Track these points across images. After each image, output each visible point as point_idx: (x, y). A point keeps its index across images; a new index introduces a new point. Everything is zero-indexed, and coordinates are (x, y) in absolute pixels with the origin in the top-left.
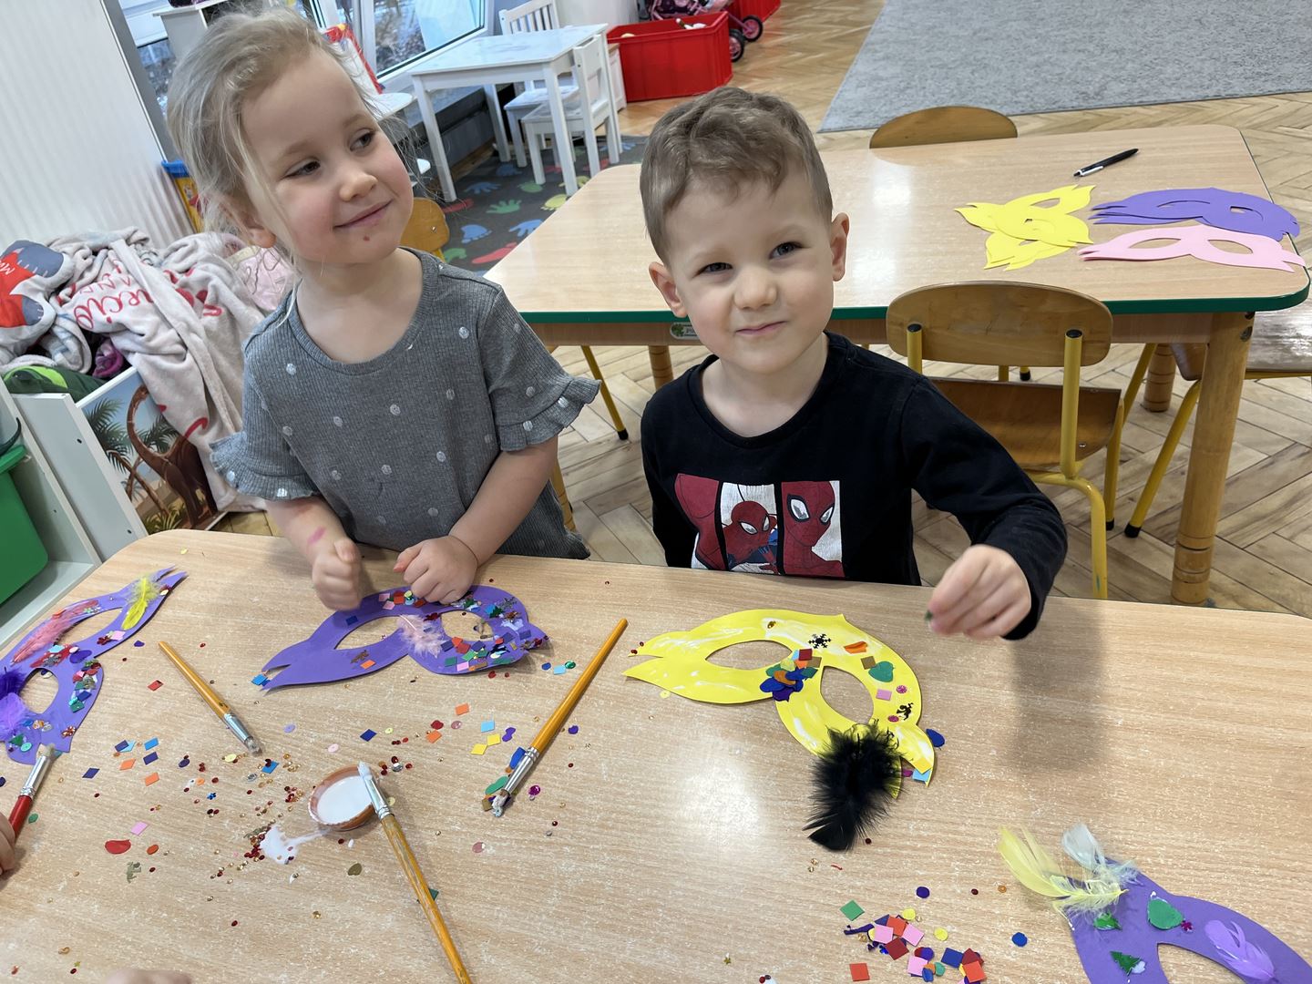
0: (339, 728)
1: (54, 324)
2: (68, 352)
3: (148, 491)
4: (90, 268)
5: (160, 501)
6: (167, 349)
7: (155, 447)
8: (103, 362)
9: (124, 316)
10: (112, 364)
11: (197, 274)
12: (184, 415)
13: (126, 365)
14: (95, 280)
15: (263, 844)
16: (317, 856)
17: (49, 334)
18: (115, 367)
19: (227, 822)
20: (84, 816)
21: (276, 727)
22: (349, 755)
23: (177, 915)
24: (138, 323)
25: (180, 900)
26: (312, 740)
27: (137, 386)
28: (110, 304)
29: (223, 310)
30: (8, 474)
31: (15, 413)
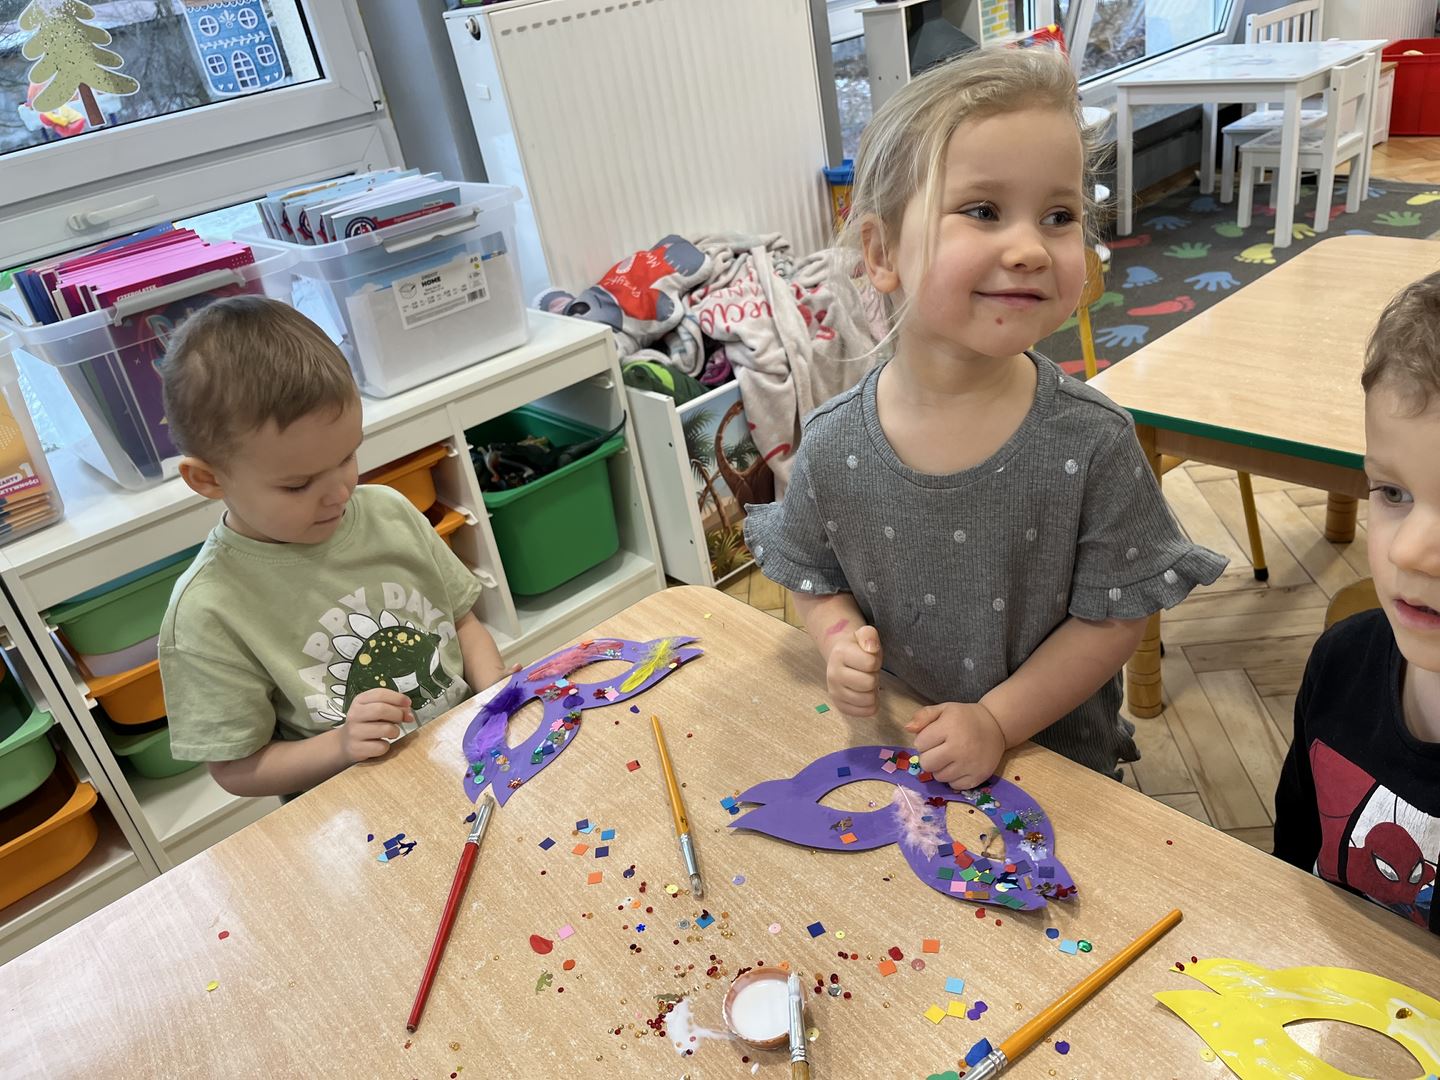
0: (789, 905)
1: (680, 324)
2: (684, 354)
3: (718, 506)
4: (726, 271)
5: (727, 519)
6: (772, 368)
7: (735, 464)
8: (712, 370)
9: (741, 328)
10: (720, 373)
11: (822, 292)
12: (769, 439)
13: (731, 377)
14: (727, 285)
15: (669, 1017)
16: (716, 1064)
17: (673, 332)
18: (721, 376)
19: (645, 968)
20: (525, 893)
21: (726, 871)
22: (788, 946)
23: (564, 1061)
24: (752, 336)
25: (573, 1043)
26: (757, 906)
27: (735, 400)
28: (734, 312)
29: (837, 335)
30: (604, 462)
31: (624, 405)
